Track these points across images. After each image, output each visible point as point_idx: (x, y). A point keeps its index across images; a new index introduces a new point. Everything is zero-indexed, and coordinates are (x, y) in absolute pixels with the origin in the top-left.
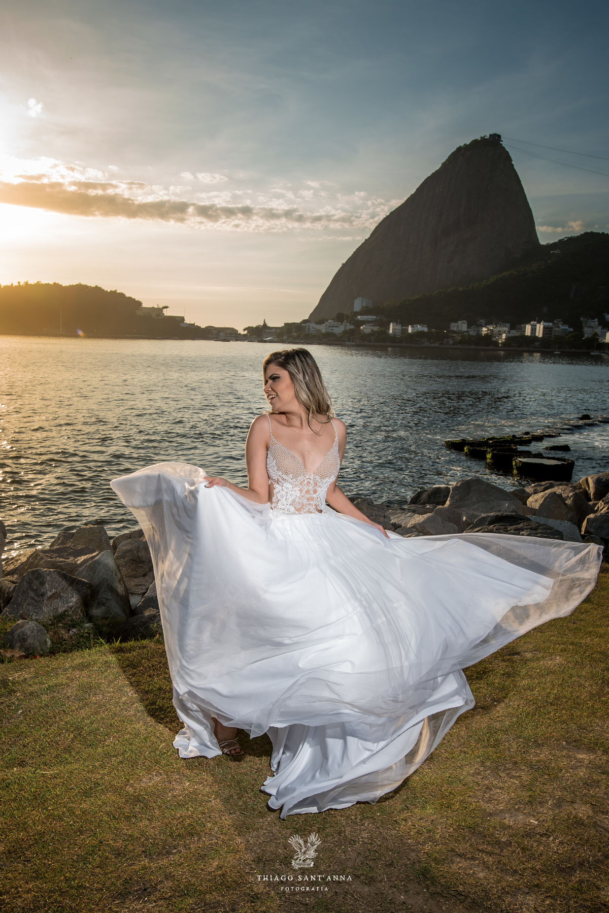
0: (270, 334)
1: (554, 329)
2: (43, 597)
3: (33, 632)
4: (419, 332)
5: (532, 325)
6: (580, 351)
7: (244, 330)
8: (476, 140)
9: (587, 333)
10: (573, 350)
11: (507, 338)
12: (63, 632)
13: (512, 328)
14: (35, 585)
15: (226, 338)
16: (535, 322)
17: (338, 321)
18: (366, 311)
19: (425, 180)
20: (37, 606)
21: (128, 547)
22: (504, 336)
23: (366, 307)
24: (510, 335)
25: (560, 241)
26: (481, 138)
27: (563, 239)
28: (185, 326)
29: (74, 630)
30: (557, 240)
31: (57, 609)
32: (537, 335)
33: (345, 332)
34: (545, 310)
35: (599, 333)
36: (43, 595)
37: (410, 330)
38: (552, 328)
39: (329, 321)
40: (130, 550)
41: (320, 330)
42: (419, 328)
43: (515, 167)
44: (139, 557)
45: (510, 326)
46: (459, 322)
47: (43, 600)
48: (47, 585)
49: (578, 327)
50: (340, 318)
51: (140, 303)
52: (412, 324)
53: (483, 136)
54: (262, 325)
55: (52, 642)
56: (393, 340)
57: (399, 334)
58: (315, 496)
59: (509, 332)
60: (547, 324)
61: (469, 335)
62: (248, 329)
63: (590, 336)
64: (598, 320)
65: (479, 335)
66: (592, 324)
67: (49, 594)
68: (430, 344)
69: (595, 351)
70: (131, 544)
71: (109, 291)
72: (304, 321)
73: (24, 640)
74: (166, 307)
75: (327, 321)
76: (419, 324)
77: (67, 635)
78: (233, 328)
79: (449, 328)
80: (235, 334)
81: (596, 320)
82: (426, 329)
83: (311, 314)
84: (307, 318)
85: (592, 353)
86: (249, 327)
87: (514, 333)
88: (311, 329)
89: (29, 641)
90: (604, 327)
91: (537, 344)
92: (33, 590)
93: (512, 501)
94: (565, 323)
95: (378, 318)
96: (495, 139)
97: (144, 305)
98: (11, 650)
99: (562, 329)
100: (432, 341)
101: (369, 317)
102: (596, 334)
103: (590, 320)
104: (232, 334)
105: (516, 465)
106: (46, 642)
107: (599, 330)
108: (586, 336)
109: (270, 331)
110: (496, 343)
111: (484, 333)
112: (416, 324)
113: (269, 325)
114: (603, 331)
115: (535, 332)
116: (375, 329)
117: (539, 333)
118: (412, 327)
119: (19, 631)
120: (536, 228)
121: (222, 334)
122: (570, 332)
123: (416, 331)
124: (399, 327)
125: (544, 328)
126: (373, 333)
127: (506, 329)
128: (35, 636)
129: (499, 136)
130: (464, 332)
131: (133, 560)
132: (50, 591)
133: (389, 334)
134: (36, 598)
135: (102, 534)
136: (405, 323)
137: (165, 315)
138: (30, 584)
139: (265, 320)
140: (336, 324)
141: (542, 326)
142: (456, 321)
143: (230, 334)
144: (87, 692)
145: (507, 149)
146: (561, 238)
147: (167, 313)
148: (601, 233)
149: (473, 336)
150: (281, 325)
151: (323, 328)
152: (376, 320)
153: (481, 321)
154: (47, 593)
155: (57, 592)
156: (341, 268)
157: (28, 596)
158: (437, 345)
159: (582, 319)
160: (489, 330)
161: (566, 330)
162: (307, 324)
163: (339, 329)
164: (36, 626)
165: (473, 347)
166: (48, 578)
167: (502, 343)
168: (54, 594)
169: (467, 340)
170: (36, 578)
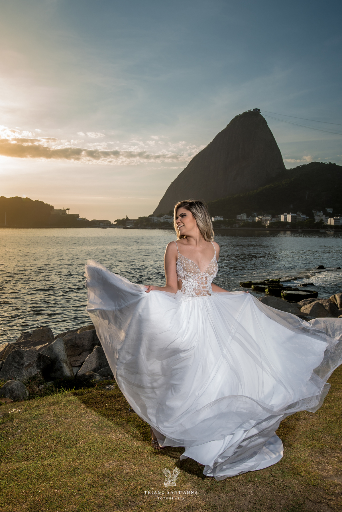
0: (130, 224)
1: (297, 218)
2: (22, 366)
3: (18, 387)
4: (219, 220)
5: (284, 215)
6: (314, 230)
7: (115, 222)
8: (246, 112)
9: (317, 219)
10: (310, 229)
11: (270, 223)
12: (35, 387)
13: (273, 217)
14: (17, 359)
15: (104, 226)
16: (286, 214)
17: (170, 216)
19: (218, 134)
20: (19, 372)
21: (69, 338)
22: (268, 222)
24: (272, 221)
25: (297, 167)
26: (249, 111)
27: (299, 166)
28: (80, 220)
29: (42, 386)
30: (295, 167)
31: (31, 373)
32: (288, 221)
34: (292, 206)
35: (324, 219)
36: (22, 365)
38: (296, 217)
39: (165, 215)
40: (70, 340)
41: (160, 221)
42: (218, 218)
43: (269, 127)
44: (76, 344)
45: (272, 216)
46: (242, 214)
47: (23, 368)
48: (25, 359)
49: (311, 216)
50: (171, 213)
51: (52, 207)
52: (214, 216)
53: (249, 110)
54: (125, 218)
55: (29, 393)
58: (206, 285)
59: (271, 220)
60: (293, 215)
61: (248, 221)
62: (118, 221)
63: (319, 221)
64: (323, 212)
65: (254, 222)
66: (320, 214)
67: (27, 364)
68: (225, 227)
69: (322, 230)
70: (71, 335)
71: (34, 200)
72: (150, 216)
73: (13, 392)
74: (68, 209)
75: (164, 215)
76: (218, 216)
77: (38, 389)
78: (108, 221)
79: (236, 218)
80: (109, 224)
81: (322, 211)
82: (222, 219)
83: (154, 212)
84: (152, 214)
85: (320, 231)
86: (118, 220)
87: (274, 220)
88: (155, 220)
89: (15, 392)
90: (326, 216)
91: (288, 226)
92: (16, 362)
93: (293, 308)
94: (303, 214)
96: (257, 112)
97: (55, 208)
98: (5, 398)
99: (302, 217)
100: (226, 225)
102: (322, 220)
103: (318, 212)
104: (107, 224)
105: (283, 295)
106: (26, 393)
107: (323, 217)
108: (316, 221)
109: (130, 222)
110: (264, 226)
111: (256, 220)
112: (217, 216)
113: (130, 218)
114: (326, 218)
115: (287, 219)
117: (289, 219)
118: (214, 218)
119: (9, 387)
120: (284, 160)
121: (101, 224)
122: (307, 219)
123: (216, 220)
125: (291, 217)
127: (270, 218)
128: (19, 389)
129: (259, 110)
130: (245, 220)
131: (73, 346)
132: (27, 362)
134: (18, 367)
135: (50, 332)
137: (68, 214)
138: (14, 358)
139: (127, 215)
141: (290, 216)
142: (240, 214)
143: (106, 224)
144: (60, 417)
145: (264, 117)
146: (298, 166)
147: (69, 212)
148: (320, 162)
149: (250, 222)
150: (137, 218)
151: (162, 220)
153: (254, 213)
154: (25, 363)
155: (31, 363)
156: (171, 185)
157: (12, 366)
158: (229, 228)
159: (313, 211)
160: (259, 218)
161: (304, 218)
162: (152, 217)
163: (171, 220)
164: (20, 383)
165: (251, 228)
166: (26, 354)
167: (267, 226)
168: (29, 364)
169: (247, 225)
170: (17, 355)
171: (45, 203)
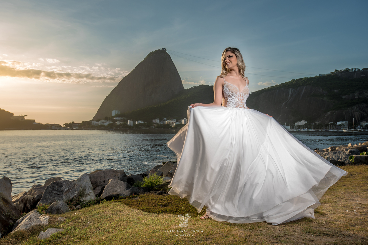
0: (76, 126)
2: (62, 192)
4: (140, 123)
5: (185, 120)
7: (64, 125)
11: (176, 125)
13: (177, 121)
14: (57, 188)
15: (55, 128)
17: (106, 120)
18: (117, 116)
20: (59, 197)
22: (174, 124)
23: (117, 114)
24: (177, 124)
27: (193, 87)
28: (36, 124)
31: (69, 197)
33: (109, 124)
37: (136, 123)
41: (98, 124)
42: (140, 122)
46: (156, 119)
47: (63, 193)
48: (64, 187)
50: (107, 119)
51: (12, 114)
52: (137, 121)
54: (72, 123)
56: (130, 127)
57: (132, 125)
59: (176, 123)
61: (160, 124)
65: (164, 124)
67: (66, 190)
68: (145, 128)
72: (91, 121)
73: (59, 209)
74: (26, 116)
75: (101, 120)
76: (140, 120)
78: (58, 124)
79: (152, 121)
80: (60, 127)
82: (143, 122)
83: (94, 118)
84: (92, 119)
86: (66, 124)
87: (178, 123)
88: (94, 124)
89: (61, 210)
92: (56, 190)
95: (123, 119)
96: (164, 50)
101: (119, 118)
104: (58, 127)
106: (69, 210)
109: (75, 125)
110: (171, 127)
111: (166, 123)
113: (75, 122)
116: (122, 123)
118: (137, 122)
121: (53, 127)
124: (132, 122)
126: (121, 125)
127: (175, 122)
130: (158, 123)
133: (128, 125)
134: (58, 193)
136: (134, 120)
137: (25, 119)
138: (53, 188)
139: (73, 120)
140: (105, 121)
142: (155, 119)
143: (57, 127)
147: (26, 118)
149: (162, 125)
151: (100, 123)
152: (122, 119)
153: (165, 119)
154: (64, 190)
155: (69, 189)
157: (53, 194)
158: (148, 129)
160: (168, 122)
162: (92, 122)
163: (107, 123)
165: (162, 129)
166: (64, 183)
167: (174, 127)
169: (159, 126)
170: (56, 185)
171: (6, 110)
